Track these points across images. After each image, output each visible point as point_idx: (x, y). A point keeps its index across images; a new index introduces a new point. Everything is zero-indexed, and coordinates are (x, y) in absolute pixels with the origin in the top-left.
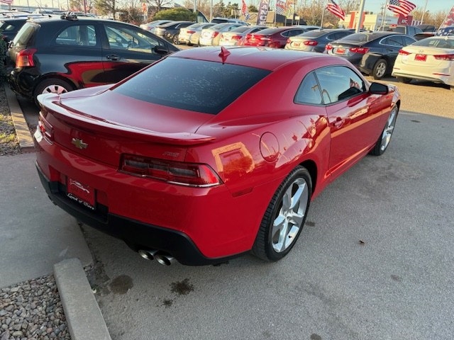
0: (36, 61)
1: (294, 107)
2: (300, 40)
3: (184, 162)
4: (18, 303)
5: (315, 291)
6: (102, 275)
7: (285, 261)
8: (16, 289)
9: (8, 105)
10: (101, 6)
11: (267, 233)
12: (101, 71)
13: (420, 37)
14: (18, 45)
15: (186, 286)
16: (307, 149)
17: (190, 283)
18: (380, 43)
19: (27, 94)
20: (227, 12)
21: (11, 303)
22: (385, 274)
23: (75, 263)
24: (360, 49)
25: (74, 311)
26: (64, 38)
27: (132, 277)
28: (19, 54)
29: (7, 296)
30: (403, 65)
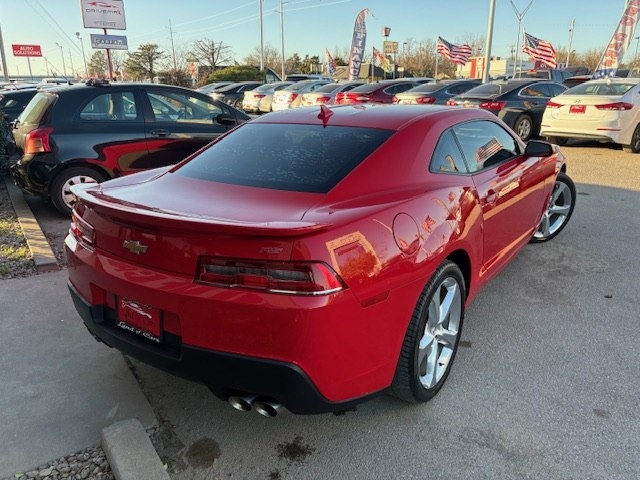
0: (52, 145)
1: (431, 178)
2: (410, 97)
3: (291, 261)
5: (488, 441)
6: (173, 441)
7: (438, 400)
8: (46, 472)
9: (12, 208)
10: (134, 69)
11: (411, 361)
13: (572, 83)
14: (26, 124)
15: (299, 447)
16: (454, 236)
17: (304, 444)
18: (519, 95)
19: (41, 191)
20: (305, 68)
22: (584, 409)
23: (134, 425)
24: (493, 104)
26: (90, 112)
27: (217, 440)
28: (28, 136)
30: (556, 120)
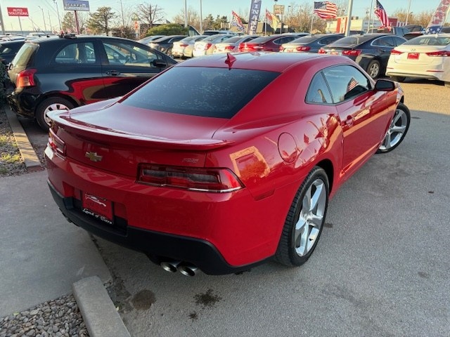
0: (36, 81)
1: (305, 107)
2: (293, 47)
3: (204, 168)
4: (39, 327)
5: (343, 294)
6: (123, 291)
8: (35, 312)
9: (9, 126)
10: (94, 26)
11: (290, 237)
12: (101, 87)
13: (410, 36)
14: (17, 66)
15: (210, 297)
16: (322, 149)
17: (213, 294)
18: (371, 45)
19: (29, 114)
20: (217, 25)
21: (32, 327)
22: (411, 272)
23: (95, 280)
24: (352, 52)
25: (99, 331)
26: (62, 57)
27: (153, 291)
28: (19, 75)
29: (27, 320)
30: (397, 64)
